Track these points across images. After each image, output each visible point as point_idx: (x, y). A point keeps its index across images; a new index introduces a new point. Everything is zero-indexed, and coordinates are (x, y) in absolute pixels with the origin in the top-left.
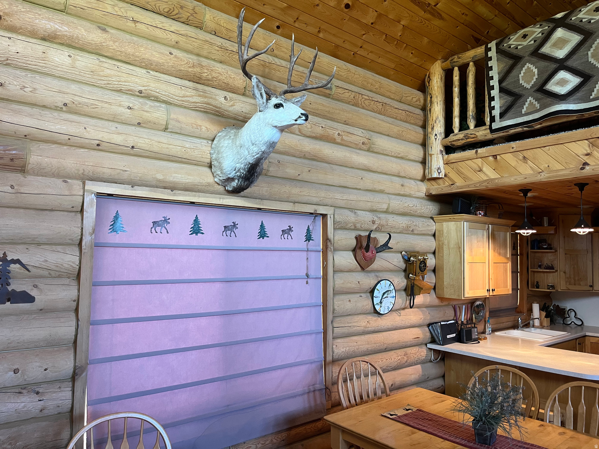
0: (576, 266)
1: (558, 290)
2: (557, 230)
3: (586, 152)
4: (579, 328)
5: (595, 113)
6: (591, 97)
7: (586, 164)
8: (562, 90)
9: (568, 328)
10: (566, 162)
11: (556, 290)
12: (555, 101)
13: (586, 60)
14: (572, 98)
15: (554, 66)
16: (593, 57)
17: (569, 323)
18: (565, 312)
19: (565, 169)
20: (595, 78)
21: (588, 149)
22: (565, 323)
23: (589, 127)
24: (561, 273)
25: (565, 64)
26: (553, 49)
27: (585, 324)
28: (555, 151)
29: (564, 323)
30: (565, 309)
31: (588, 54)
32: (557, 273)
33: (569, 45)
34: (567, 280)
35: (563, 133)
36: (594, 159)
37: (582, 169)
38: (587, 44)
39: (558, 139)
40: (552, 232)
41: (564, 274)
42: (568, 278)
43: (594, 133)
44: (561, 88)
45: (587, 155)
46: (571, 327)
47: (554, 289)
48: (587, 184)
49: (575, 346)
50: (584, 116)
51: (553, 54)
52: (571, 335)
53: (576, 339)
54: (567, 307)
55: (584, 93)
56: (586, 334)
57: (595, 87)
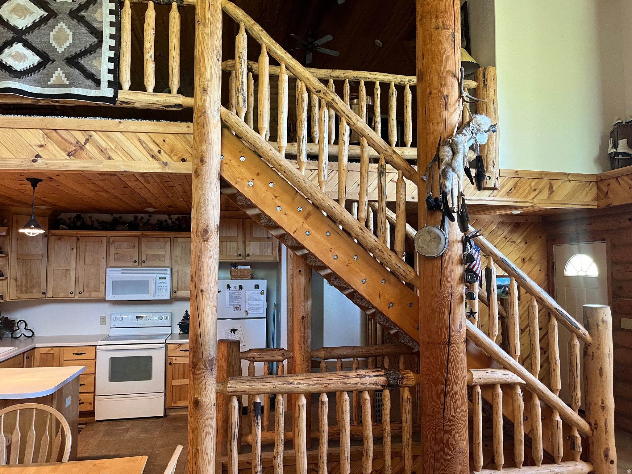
0: (28, 272)
1: (6, 300)
2: (9, 232)
3: (39, 144)
4: (30, 339)
5: (52, 101)
6: (49, 83)
7: (38, 156)
8: (19, 66)
9: (17, 341)
10: (16, 151)
11: (4, 301)
12: (8, 76)
13: (48, 40)
14: (27, 78)
15: (10, 35)
16: (55, 39)
17: (18, 336)
18: (14, 324)
19: (15, 159)
20: (54, 62)
21: (42, 140)
22: (14, 336)
23: (46, 116)
24: (11, 280)
25: (24, 37)
26: (11, 15)
27: (36, 335)
28: (5, 135)
29: (12, 337)
30: (15, 321)
31: (49, 34)
32: (6, 281)
33: (30, 17)
34: (18, 288)
35: (16, 116)
36: (48, 153)
37: (34, 161)
38: (51, 23)
39: (9, 122)
40: (4, 234)
41: (14, 282)
42: (19, 286)
43: (50, 124)
44: (16, 63)
45: (41, 146)
46: (20, 340)
47: (3, 299)
48: (41, 180)
49: (22, 362)
50: (41, 102)
51: (10, 20)
52: (18, 349)
53: (24, 353)
54: (17, 318)
55: (41, 77)
56: (35, 345)
57: (54, 74)
